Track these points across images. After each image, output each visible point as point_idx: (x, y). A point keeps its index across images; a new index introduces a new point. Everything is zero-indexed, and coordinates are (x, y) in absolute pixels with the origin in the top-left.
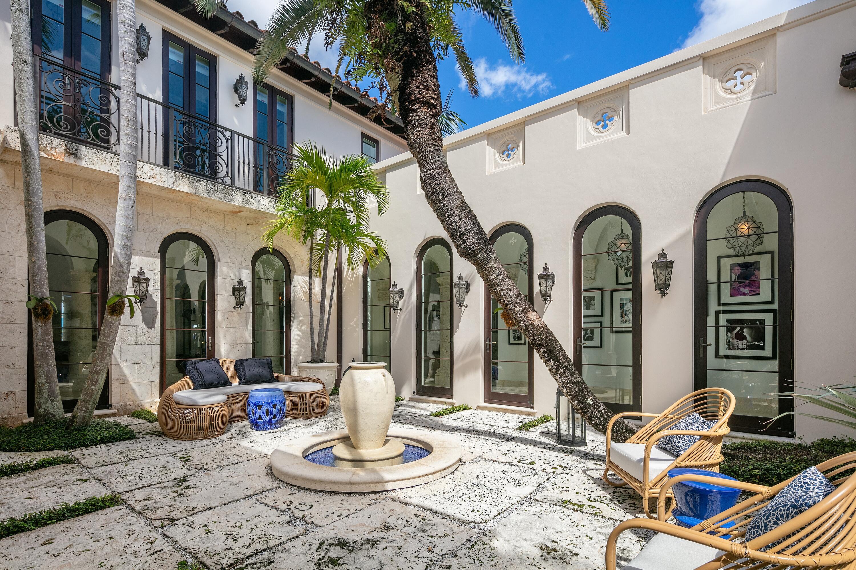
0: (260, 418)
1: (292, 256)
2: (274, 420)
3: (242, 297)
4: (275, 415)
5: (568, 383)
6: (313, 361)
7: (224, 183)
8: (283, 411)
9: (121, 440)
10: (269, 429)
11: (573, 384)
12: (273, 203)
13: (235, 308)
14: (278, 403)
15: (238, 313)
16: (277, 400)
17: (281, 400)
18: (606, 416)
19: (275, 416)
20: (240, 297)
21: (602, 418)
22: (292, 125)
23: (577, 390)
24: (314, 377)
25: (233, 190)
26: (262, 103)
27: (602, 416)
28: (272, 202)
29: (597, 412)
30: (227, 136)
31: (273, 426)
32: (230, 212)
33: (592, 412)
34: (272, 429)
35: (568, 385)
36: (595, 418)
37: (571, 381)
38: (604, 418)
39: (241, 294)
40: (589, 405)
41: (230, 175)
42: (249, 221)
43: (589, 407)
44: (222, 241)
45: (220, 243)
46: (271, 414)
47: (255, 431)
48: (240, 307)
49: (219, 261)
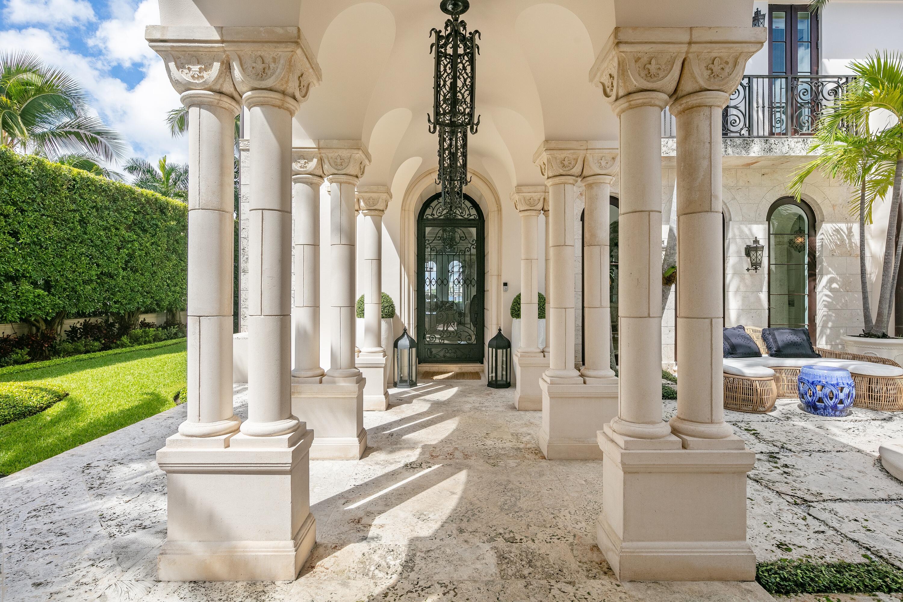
0: (820, 400)
1: (819, 202)
2: (840, 406)
3: (759, 257)
4: (841, 400)
6: (867, 335)
7: (741, 136)
8: (852, 397)
9: (669, 399)
10: (831, 416)
12: (801, 143)
13: (748, 270)
14: (846, 386)
15: (751, 275)
16: (844, 382)
17: (849, 383)
19: (841, 402)
20: (757, 257)
22: (818, 40)
24: (874, 356)
25: (753, 141)
26: (778, 30)
28: (799, 142)
30: (745, 84)
31: (837, 413)
32: (743, 166)
34: (836, 416)
39: (758, 254)
41: (747, 126)
42: (763, 171)
44: (734, 199)
45: (732, 202)
46: (836, 398)
47: (811, 415)
48: (756, 269)
49: (730, 220)
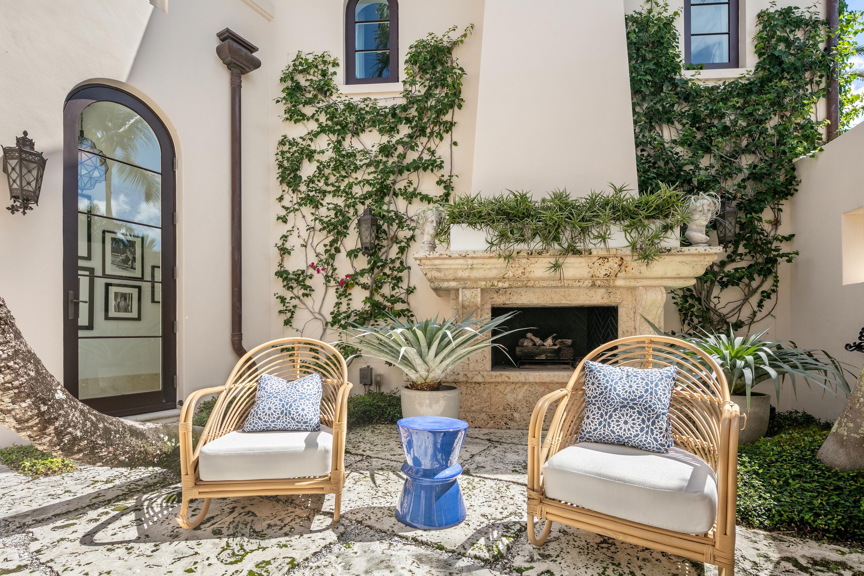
5: (10, 358)
11: (23, 360)
18: (93, 418)
21: (88, 424)
23: (32, 374)
27: (86, 419)
29: (77, 414)
33: (67, 415)
35: (11, 364)
36: (74, 427)
37: (16, 353)
38: (92, 421)
40: (60, 402)
43: (61, 407)
